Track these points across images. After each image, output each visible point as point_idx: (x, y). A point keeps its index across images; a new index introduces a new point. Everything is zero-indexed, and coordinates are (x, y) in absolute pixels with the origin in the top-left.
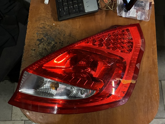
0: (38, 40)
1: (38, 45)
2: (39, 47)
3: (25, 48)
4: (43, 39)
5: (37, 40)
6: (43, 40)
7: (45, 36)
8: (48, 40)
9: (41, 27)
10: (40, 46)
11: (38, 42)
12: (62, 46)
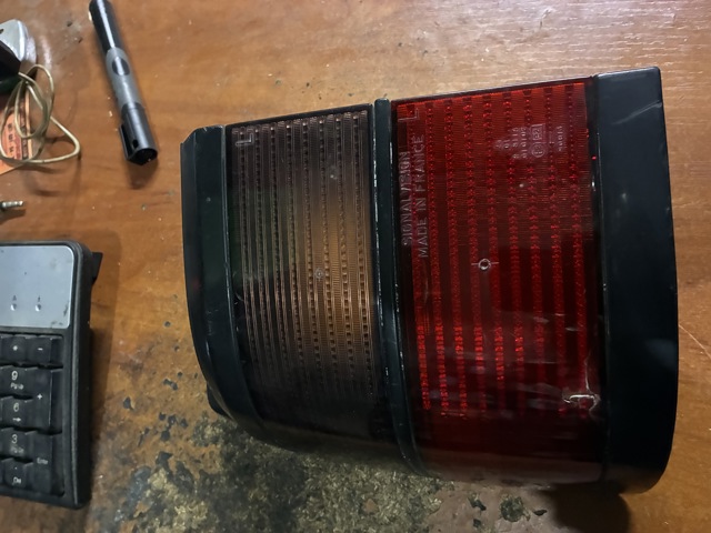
12: (185, 423)
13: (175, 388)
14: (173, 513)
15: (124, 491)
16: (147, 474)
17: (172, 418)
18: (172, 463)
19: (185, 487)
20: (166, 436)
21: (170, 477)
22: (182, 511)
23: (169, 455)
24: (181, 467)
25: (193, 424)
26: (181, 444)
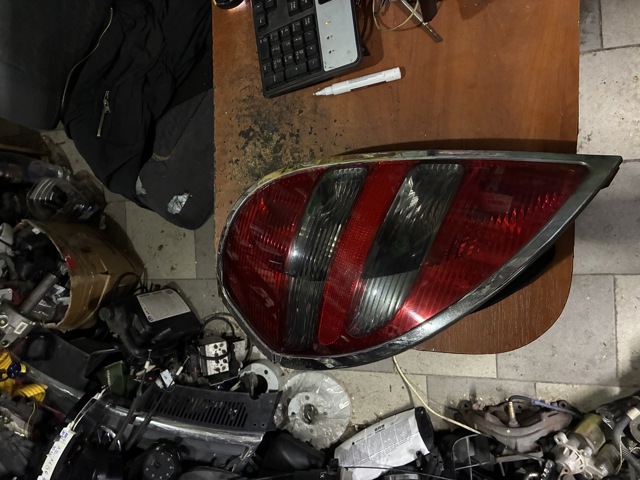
0: (242, 134)
1: (243, 148)
2: (245, 152)
3: (215, 159)
4: (251, 129)
5: (239, 135)
6: (251, 134)
7: (256, 123)
8: (263, 132)
9: (244, 97)
10: (247, 149)
11: (243, 140)
12: (297, 143)
13: (310, 133)
14: (266, 147)
15: (269, 122)
16: (277, 130)
17: (298, 136)
18: (282, 141)
19: (275, 150)
20: (291, 135)
21: (278, 142)
22: (268, 151)
23: (285, 138)
24: (282, 146)
25: (298, 146)
26: (290, 143)
